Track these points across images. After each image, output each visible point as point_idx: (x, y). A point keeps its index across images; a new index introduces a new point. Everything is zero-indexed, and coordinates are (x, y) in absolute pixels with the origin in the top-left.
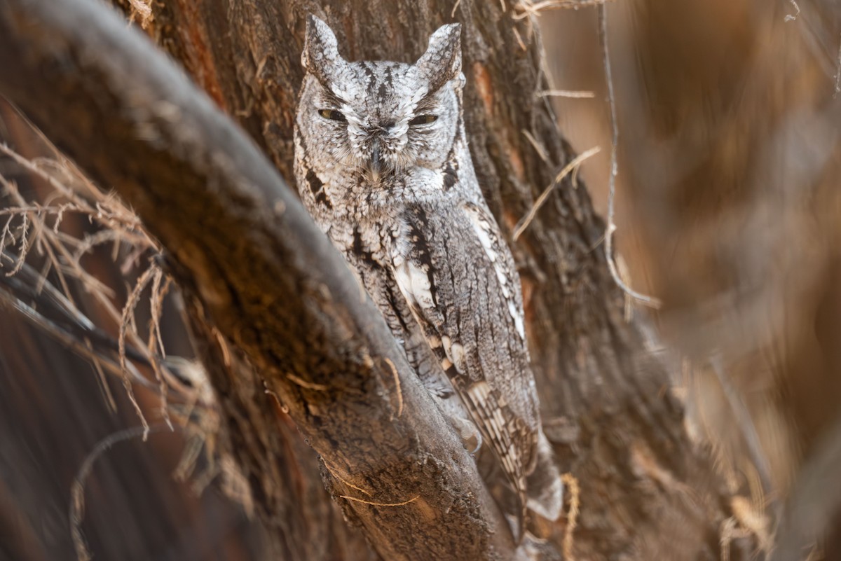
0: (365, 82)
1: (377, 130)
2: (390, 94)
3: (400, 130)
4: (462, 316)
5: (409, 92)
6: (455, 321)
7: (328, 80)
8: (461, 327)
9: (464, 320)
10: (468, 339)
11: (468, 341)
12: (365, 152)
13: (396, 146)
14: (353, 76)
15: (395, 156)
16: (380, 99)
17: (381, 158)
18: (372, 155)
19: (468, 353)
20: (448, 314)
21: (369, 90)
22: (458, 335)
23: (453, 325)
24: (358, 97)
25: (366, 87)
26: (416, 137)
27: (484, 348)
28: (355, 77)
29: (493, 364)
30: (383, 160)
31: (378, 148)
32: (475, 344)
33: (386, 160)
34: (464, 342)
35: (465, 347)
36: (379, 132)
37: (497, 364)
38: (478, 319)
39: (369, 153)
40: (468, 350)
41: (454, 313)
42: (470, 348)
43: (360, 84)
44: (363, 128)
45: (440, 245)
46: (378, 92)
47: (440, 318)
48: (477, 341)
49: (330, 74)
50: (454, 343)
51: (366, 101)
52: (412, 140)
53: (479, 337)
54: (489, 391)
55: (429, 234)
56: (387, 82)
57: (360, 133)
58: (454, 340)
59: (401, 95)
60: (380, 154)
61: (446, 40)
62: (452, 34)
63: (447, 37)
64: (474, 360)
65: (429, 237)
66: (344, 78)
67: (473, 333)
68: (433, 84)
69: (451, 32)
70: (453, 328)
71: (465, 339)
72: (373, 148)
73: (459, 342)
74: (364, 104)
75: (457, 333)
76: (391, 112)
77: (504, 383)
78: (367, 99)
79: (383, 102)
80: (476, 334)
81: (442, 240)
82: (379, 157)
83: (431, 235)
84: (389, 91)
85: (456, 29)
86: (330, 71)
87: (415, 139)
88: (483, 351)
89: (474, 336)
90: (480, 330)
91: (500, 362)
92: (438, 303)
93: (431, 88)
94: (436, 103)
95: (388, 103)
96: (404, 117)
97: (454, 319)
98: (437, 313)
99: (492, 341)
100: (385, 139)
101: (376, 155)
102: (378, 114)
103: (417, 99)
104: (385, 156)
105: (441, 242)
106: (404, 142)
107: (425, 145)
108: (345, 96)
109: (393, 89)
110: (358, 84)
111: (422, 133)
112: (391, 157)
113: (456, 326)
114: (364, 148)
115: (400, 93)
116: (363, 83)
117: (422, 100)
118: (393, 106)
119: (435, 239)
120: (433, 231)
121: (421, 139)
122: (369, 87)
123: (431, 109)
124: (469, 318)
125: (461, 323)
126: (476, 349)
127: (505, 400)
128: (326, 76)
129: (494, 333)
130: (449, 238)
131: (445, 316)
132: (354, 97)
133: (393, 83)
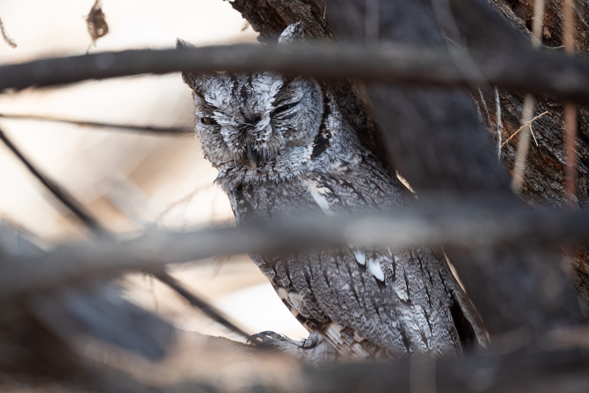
0: (230, 88)
1: (245, 127)
2: (250, 93)
3: (265, 122)
4: (290, 268)
5: (266, 88)
6: (284, 273)
7: (201, 91)
8: (291, 277)
9: (293, 271)
10: (301, 287)
11: (301, 289)
12: (239, 147)
13: (264, 136)
14: (220, 85)
15: (265, 145)
16: (242, 99)
17: (254, 149)
18: (246, 148)
19: (304, 298)
20: (277, 268)
21: (233, 94)
22: (291, 285)
23: (284, 277)
24: (225, 101)
25: (230, 92)
26: (279, 124)
27: (319, 293)
28: (221, 86)
29: (334, 306)
30: (256, 150)
31: (250, 141)
32: (309, 290)
33: (258, 150)
34: (298, 290)
35: (300, 294)
36: (248, 127)
37: (339, 305)
38: (308, 269)
39: (243, 147)
40: (304, 296)
41: (282, 267)
42: (304, 294)
43: (226, 90)
44: (233, 127)
45: (264, 211)
46: (240, 94)
47: (271, 273)
48: (310, 287)
49: (202, 86)
50: (289, 292)
51: (231, 104)
52: (277, 127)
53: (312, 284)
54: (340, 330)
55: (255, 204)
56: (248, 83)
57: (233, 133)
58: (288, 290)
59: (260, 92)
60: (252, 146)
61: (291, 37)
62: (296, 31)
63: (291, 35)
64: (313, 304)
65: (255, 207)
66: (213, 88)
67: (305, 281)
68: (286, 77)
69: (295, 30)
70: (285, 279)
71: (297, 287)
72: (245, 142)
73: (293, 291)
74: (230, 106)
75: (289, 283)
76: (253, 108)
77: (353, 320)
78: (231, 102)
79: (245, 102)
80: (308, 281)
81: (266, 207)
82: (252, 148)
83: (257, 204)
84: (249, 91)
85: (298, 26)
86: (201, 84)
87: (279, 126)
88: (320, 295)
89: (306, 284)
90: (311, 278)
91: (341, 303)
92: (267, 260)
93: (286, 80)
94: (293, 92)
95: (249, 101)
96: (265, 110)
97: (283, 271)
98: (268, 269)
99: (327, 286)
100: (254, 133)
101: (249, 147)
102: (242, 113)
103: (274, 92)
104: (256, 147)
105: (265, 209)
106: (269, 131)
107: (290, 129)
108: (215, 103)
109: (252, 89)
110: (224, 91)
111: (283, 119)
112: (261, 146)
113: (287, 277)
114: (237, 144)
115: (258, 90)
116: (228, 89)
117: (279, 92)
118: (253, 103)
119: (260, 207)
120: (258, 201)
121: (284, 124)
122: (233, 91)
123: (290, 98)
124: (298, 269)
125: (291, 274)
126: (312, 294)
127: (360, 335)
128: (198, 88)
129: (329, 279)
130: (273, 205)
131: (275, 270)
132: (222, 103)
133: (252, 83)
